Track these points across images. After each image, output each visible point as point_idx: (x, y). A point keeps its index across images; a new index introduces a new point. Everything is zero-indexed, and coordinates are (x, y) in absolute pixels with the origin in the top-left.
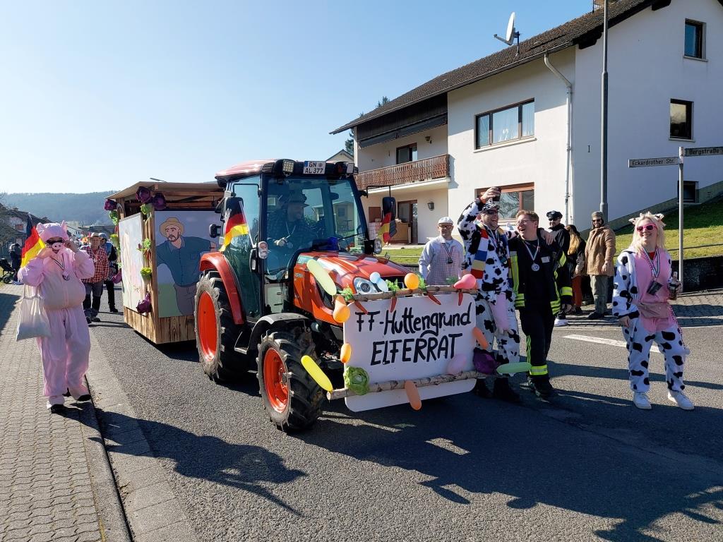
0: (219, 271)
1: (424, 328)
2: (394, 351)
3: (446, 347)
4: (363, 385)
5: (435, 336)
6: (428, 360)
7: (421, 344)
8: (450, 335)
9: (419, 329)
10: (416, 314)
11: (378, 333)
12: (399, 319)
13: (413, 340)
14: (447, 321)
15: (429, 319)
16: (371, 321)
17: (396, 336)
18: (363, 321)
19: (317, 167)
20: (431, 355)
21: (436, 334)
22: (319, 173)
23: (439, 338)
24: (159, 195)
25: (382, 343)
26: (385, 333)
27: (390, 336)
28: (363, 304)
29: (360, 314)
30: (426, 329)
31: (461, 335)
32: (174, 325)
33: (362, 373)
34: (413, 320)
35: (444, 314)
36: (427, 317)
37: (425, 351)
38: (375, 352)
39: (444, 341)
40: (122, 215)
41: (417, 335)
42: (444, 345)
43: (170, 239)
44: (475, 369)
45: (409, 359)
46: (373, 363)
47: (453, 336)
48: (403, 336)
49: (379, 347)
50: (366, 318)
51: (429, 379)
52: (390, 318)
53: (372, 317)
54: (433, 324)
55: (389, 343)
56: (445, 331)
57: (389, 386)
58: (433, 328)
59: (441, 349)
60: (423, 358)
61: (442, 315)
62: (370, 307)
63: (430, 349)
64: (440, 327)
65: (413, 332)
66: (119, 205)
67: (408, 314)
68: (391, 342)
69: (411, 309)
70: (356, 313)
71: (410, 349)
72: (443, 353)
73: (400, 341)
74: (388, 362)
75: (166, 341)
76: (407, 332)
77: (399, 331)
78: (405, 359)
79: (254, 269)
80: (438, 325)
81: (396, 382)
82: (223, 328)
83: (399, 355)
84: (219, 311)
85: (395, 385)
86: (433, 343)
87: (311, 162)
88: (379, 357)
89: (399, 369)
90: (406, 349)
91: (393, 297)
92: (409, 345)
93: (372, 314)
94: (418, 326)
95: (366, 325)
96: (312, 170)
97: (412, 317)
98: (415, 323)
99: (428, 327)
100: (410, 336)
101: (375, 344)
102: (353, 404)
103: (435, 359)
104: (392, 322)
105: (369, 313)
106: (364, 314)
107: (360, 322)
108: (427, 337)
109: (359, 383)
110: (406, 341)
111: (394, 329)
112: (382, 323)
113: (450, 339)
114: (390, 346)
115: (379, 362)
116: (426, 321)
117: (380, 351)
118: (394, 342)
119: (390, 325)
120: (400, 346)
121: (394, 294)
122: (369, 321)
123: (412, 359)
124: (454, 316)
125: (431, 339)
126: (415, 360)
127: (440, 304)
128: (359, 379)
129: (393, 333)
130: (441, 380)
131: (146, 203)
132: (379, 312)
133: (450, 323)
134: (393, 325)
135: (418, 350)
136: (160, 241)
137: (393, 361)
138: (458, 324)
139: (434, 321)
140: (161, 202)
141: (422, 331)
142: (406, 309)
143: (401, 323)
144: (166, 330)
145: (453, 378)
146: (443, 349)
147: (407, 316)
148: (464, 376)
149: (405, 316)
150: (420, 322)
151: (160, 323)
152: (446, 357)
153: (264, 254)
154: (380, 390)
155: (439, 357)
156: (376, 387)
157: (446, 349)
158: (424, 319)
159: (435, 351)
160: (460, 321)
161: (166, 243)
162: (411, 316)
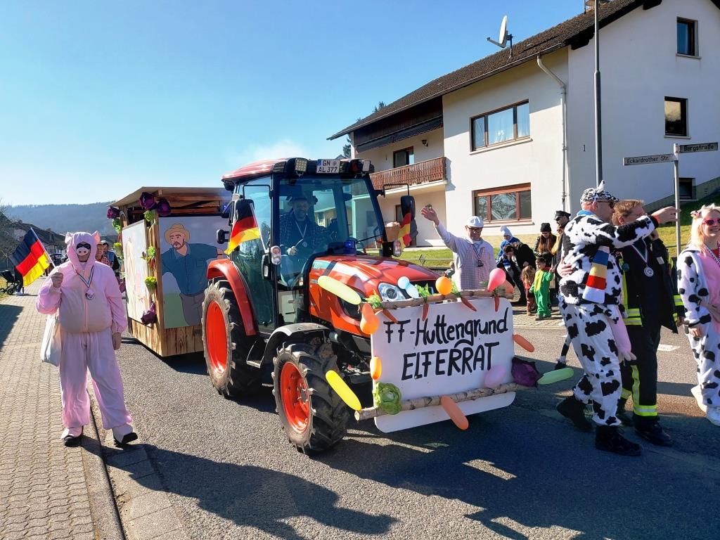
0: (229, 280)
1: (458, 338)
2: (427, 364)
3: (482, 358)
4: (395, 404)
5: (470, 346)
6: (463, 373)
7: (456, 355)
8: (486, 345)
9: (453, 339)
10: (449, 322)
11: (409, 344)
12: (431, 328)
13: (445, 351)
14: (482, 329)
15: (464, 327)
16: (401, 331)
17: (429, 347)
18: (392, 332)
19: (331, 165)
20: (466, 367)
21: (471, 343)
22: (333, 172)
23: (474, 348)
24: (163, 201)
25: (414, 355)
26: (416, 344)
27: (422, 348)
28: (391, 312)
29: (389, 324)
30: (461, 338)
31: (497, 344)
32: (181, 335)
33: (393, 389)
34: (446, 329)
35: (479, 321)
36: (461, 325)
37: (459, 363)
38: (406, 365)
39: (480, 350)
40: (125, 223)
41: (450, 345)
42: (480, 356)
43: (175, 246)
44: (516, 382)
45: (443, 373)
46: (405, 377)
47: (490, 345)
48: (435, 346)
49: (410, 360)
50: (395, 328)
51: (466, 394)
52: (422, 328)
53: (402, 326)
54: (468, 333)
55: (421, 355)
56: (480, 340)
57: (422, 402)
58: (468, 337)
59: (476, 360)
60: (458, 370)
61: (477, 323)
62: (399, 315)
63: (466, 361)
64: (476, 336)
65: (446, 342)
66: (122, 213)
67: (440, 322)
68: (423, 354)
69: (443, 316)
70: (385, 323)
71: (443, 361)
72: (479, 364)
73: (433, 352)
74: (421, 376)
75: (172, 353)
76: (440, 342)
77: (431, 342)
78: (438, 373)
79: (266, 275)
80: (473, 333)
81: (430, 398)
83: (432, 368)
85: (429, 401)
86: (468, 354)
87: (325, 161)
88: (411, 371)
89: (433, 384)
90: (439, 361)
91: (424, 303)
92: (442, 356)
93: (402, 323)
94: (452, 335)
95: (395, 336)
96: (326, 169)
97: (445, 325)
98: (449, 332)
99: (463, 336)
100: (443, 346)
101: (406, 356)
102: (383, 424)
103: (471, 371)
104: (423, 331)
105: (399, 323)
106: (393, 323)
107: (389, 332)
108: (461, 347)
109: (391, 401)
110: (439, 352)
111: (426, 340)
112: (412, 333)
113: (486, 349)
114: (422, 359)
115: (411, 377)
116: (460, 329)
117: (411, 365)
118: (427, 354)
119: (421, 335)
120: (432, 358)
121: (425, 300)
122: (399, 331)
123: (446, 372)
124: (490, 323)
125: (465, 349)
126: (450, 373)
127: (476, 311)
128: (390, 396)
129: (425, 343)
130: (478, 394)
131: (150, 210)
132: (409, 321)
133: (486, 331)
134: (424, 335)
135: (452, 361)
136: (165, 248)
137: (426, 375)
138: (495, 332)
139: (469, 329)
140: (165, 208)
141: (456, 341)
142: (438, 317)
143: (433, 332)
144: (172, 341)
145: (491, 392)
146: (479, 360)
147: (440, 324)
148: (503, 389)
149: (437, 325)
150: (453, 331)
151: (166, 335)
152: (482, 369)
153: (278, 259)
154: (413, 408)
155: (475, 369)
156: (409, 405)
157: (482, 360)
158: (457, 327)
159: (471, 362)
160: (497, 329)
161: (172, 251)
162: (443, 325)
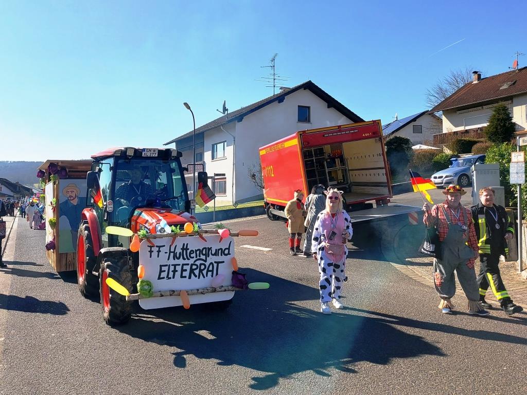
0: (89, 220)
1: (196, 257)
2: (175, 271)
3: (213, 270)
4: (149, 292)
5: (204, 263)
6: (199, 278)
7: (194, 267)
8: (215, 262)
9: (193, 257)
10: (190, 248)
11: (163, 259)
12: (178, 251)
13: (188, 264)
14: (213, 253)
15: (201, 251)
16: (159, 251)
17: (177, 262)
18: (153, 251)
19: (152, 152)
20: (201, 274)
21: (205, 261)
22: (154, 156)
23: (207, 264)
24: (63, 168)
25: (166, 265)
26: (168, 259)
27: (172, 261)
28: (152, 240)
29: (151, 247)
30: (198, 257)
31: (223, 262)
32: (69, 258)
33: (149, 284)
34: (188, 251)
35: (211, 248)
36: (199, 250)
37: (197, 272)
38: (161, 271)
39: (211, 266)
40: (47, 181)
41: (191, 261)
42: (211, 268)
43: (69, 198)
44: (233, 286)
45: (185, 277)
46: (159, 278)
47: (218, 263)
48: (181, 261)
49: (163, 268)
50: (155, 249)
51: (198, 290)
52: (172, 250)
53: (159, 249)
54: (203, 255)
55: (171, 267)
56: (211, 259)
57: (168, 293)
58: (203, 257)
59: (208, 271)
60: (196, 276)
61: (210, 249)
62: (157, 242)
63: (201, 271)
64: (208, 257)
65: (189, 259)
66: (46, 174)
67: (185, 247)
68: (172, 265)
69: (187, 244)
70: (148, 246)
71: (186, 270)
72: (210, 273)
73: (179, 265)
74: (170, 278)
75: (63, 270)
76: (184, 259)
77: (178, 258)
78: (182, 277)
79: (105, 219)
80: (207, 255)
81: (174, 291)
82: (88, 258)
83: (178, 274)
84: (86, 246)
85: (173, 293)
86: (203, 267)
87: (147, 149)
88: (164, 275)
89: (178, 283)
90: (183, 270)
91: (174, 236)
92: (185, 267)
93: (159, 247)
94: (192, 255)
95: (155, 254)
96: (149, 154)
97: (188, 249)
98: (190, 253)
99: (200, 256)
100: (186, 262)
101: (161, 266)
102: (145, 304)
103: (204, 277)
104: (174, 252)
105: (157, 246)
106: (153, 247)
107: (151, 252)
108: (198, 263)
109: (146, 290)
110: (183, 265)
111: (175, 257)
112: (166, 253)
113: (215, 265)
114: (172, 268)
115: (164, 278)
116: (198, 252)
117: (164, 271)
118: (175, 266)
119: (172, 254)
120: (179, 268)
121: (175, 234)
122: (157, 251)
123: (188, 277)
124: (219, 250)
125: (201, 264)
126: (190, 278)
127: (206, 241)
128: (146, 287)
129: (174, 259)
130: (206, 291)
131: (54, 174)
132: (164, 246)
133: (215, 254)
134: (174, 254)
135: (192, 271)
137: (174, 278)
138: (222, 255)
139: (204, 253)
140: (63, 173)
141: (195, 259)
142: (184, 244)
143: (180, 253)
144: (64, 262)
145: (214, 290)
146: (210, 271)
147: (185, 248)
148: (223, 289)
149: (183, 249)
150: (193, 253)
151: (60, 258)
152: (212, 276)
153: (111, 209)
154: (162, 296)
155: (207, 276)
156: (159, 294)
157: (212, 271)
158: (196, 251)
159: (204, 272)
160: (223, 252)
162: (187, 249)
